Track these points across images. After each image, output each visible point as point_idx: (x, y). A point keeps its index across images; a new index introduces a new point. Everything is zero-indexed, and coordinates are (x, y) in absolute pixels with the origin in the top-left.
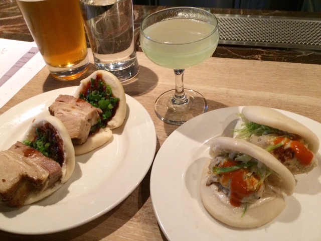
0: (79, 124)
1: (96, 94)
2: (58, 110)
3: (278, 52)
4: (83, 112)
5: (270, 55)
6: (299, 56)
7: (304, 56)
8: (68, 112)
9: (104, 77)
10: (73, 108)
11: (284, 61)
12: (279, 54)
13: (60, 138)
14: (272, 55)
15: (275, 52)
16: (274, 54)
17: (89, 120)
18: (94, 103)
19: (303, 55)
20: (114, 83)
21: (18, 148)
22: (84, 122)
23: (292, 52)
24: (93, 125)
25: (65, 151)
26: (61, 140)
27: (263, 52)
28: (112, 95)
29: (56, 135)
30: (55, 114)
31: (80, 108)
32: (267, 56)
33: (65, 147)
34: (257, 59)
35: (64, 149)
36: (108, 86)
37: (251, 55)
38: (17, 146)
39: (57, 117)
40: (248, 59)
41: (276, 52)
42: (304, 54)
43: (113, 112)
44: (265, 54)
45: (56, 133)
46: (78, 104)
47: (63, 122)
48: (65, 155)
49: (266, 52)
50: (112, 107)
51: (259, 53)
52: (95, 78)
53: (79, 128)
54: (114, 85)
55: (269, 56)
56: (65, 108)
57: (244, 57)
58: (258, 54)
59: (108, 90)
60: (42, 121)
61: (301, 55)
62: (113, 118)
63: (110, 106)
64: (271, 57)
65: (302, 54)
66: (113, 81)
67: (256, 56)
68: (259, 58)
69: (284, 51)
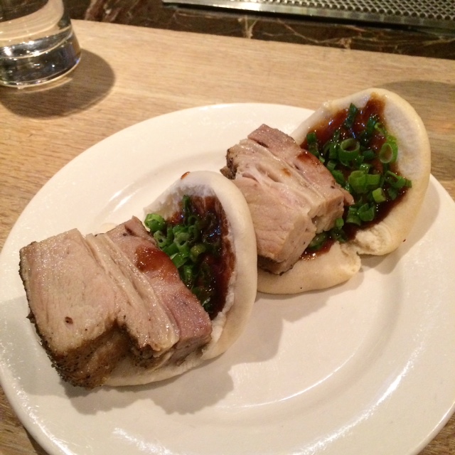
0: (291, 225)
1: (349, 148)
2: (247, 166)
3: (389, 34)
4: (307, 195)
5: (371, 40)
6: (430, 43)
7: (439, 45)
8: (271, 182)
9: (387, 112)
10: (286, 172)
11: (397, 53)
12: (389, 37)
13: (233, 250)
14: (375, 39)
15: (382, 34)
16: (380, 38)
17: (315, 219)
18: (336, 168)
19: (439, 41)
20: (412, 136)
21: (129, 238)
22: (304, 223)
23: (416, 34)
24: (320, 231)
25: (234, 286)
26: (232, 256)
27: (356, 33)
28: (392, 167)
29: (224, 238)
30: (239, 176)
31: (302, 179)
32: (364, 42)
33: (237, 276)
34: (342, 47)
35: (232, 280)
36: (392, 138)
37: (331, 37)
38: (129, 230)
39: (239, 186)
40: (324, 45)
41: (386, 33)
42: (442, 39)
43: (382, 212)
44: (360, 37)
45: (226, 232)
46: (301, 164)
47: (248, 202)
48: (231, 297)
49: (362, 33)
50: (383, 199)
51: (349, 33)
52: (361, 105)
53: (285, 235)
54: (407, 142)
55: (369, 42)
56: (264, 165)
57: (317, 41)
58: (346, 37)
59: (388, 148)
60: (203, 188)
61: (435, 42)
62: (377, 227)
63: (378, 194)
64: (373, 43)
65: (437, 39)
66: (409, 129)
67: (342, 41)
68: (347, 46)
69: (402, 31)
